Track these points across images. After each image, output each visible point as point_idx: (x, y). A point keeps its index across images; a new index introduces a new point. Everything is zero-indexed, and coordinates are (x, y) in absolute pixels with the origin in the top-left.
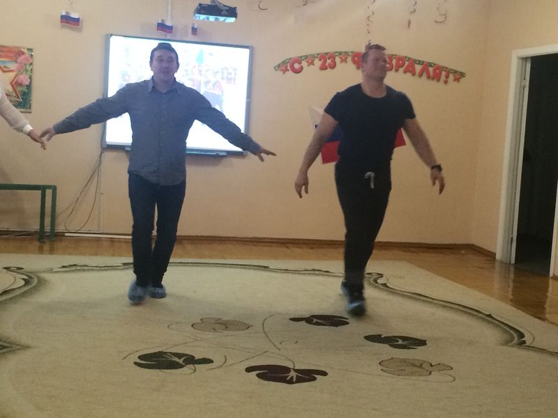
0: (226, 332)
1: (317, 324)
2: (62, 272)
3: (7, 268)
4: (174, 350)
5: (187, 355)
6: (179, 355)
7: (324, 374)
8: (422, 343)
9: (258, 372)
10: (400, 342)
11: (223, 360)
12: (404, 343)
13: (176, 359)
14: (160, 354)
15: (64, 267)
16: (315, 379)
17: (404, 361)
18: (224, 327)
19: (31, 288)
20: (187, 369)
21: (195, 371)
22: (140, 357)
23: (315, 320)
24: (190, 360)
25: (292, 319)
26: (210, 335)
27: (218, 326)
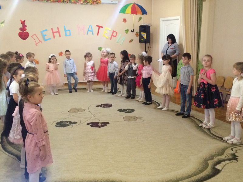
0: (79, 113)
1: (104, 107)
4: (65, 120)
5: (69, 121)
6: (67, 122)
7: (108, 123)
8: (133, 110)
9: (90, 125)
10: (127, 111)
11: (80, 122)
12: (129, 111)
13: (67, 123)
14: (61, 122)
16: (106, 125)
17: (129, 117)
18: (78, 111)
20: (71, 126)
21: (73, 126)
22: (56, 124)
23: (103, 106)
24: (71, 123)
25: (96, 106)
26: (74, 114)
27: (76, 111)
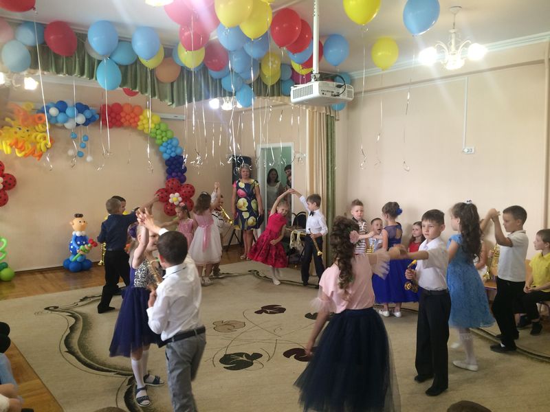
1: (271, 313)
2: (86, 304)
3: (47, 309)
9: (293, 357)
11: (265, 352)
13: (241, 358)
15: (82, 300)
18: (233, 327)
19: (84, 322)
20: (257, 364)
21: (262, 364)
22: (221, 362)
23: (268, 311)
24: (249, 357)
25: (257, 312)
26: (234, 335)
27: (227, 326)
